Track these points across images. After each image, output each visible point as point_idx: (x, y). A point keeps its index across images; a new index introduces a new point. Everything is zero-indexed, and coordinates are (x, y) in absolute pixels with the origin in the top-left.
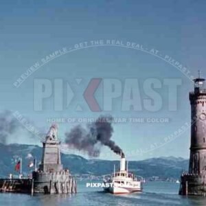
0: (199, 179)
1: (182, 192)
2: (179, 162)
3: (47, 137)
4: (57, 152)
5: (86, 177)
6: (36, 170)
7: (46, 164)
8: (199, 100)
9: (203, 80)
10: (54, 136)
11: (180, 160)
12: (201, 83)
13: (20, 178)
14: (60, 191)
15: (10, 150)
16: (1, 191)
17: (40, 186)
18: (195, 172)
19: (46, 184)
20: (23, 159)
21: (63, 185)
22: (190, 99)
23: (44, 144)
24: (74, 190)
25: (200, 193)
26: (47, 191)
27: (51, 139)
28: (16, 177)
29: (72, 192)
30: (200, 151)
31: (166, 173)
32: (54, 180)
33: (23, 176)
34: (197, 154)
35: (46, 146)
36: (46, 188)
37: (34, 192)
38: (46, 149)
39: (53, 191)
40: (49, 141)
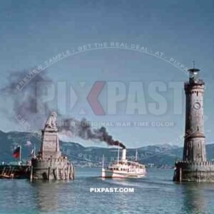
0: (193, 166)
1: (176, 179)
2: (173, 150)
3: (46, 126)
4: (55, 139)
5: (83, 164)
6: (35, 157)
7: (45, 152)
8: (194, 90)
9: (197, 70)
10: (52, 124)
11: (174, 148)
12: (195, 73)
13: (19, 164)
14: (58, 177)
15: (9, 138)
16: (1, 177)
17: (39, 172)
18: (189, 160)
19: (45, 171)
20: (23, 147)
21: (62, 172)
22: (185, 89)
23: (43, 132)
24: (71, 176)
25: (193, 179)
26: (45, 178)
27: (50, 127)
28: (15, 164)
29: (70, 178)
30: (194, 139)
31: (161, 161)
32: (53, 167)
33: (23, 163)
34: (191, 142)
35: (45, 133)
36: (44, 174)
37: (33, 179)
38: (45, 137)
39: (51, 177)
40: (47, 129)
